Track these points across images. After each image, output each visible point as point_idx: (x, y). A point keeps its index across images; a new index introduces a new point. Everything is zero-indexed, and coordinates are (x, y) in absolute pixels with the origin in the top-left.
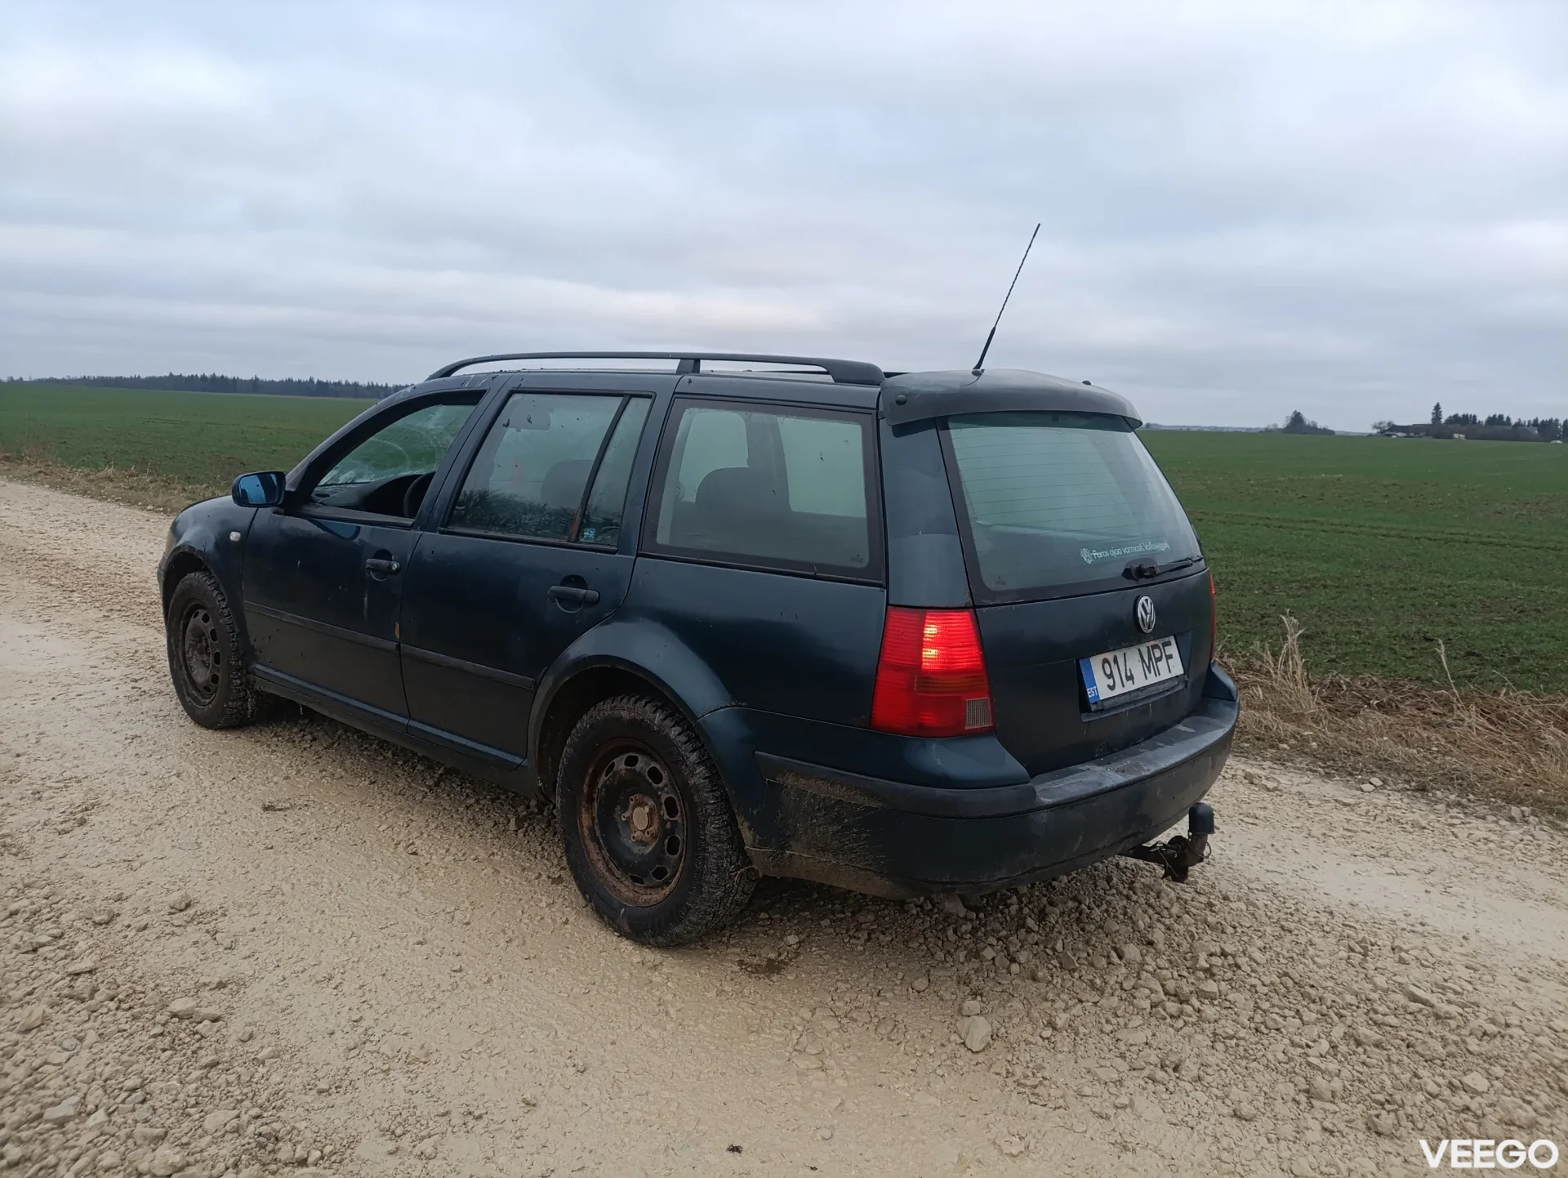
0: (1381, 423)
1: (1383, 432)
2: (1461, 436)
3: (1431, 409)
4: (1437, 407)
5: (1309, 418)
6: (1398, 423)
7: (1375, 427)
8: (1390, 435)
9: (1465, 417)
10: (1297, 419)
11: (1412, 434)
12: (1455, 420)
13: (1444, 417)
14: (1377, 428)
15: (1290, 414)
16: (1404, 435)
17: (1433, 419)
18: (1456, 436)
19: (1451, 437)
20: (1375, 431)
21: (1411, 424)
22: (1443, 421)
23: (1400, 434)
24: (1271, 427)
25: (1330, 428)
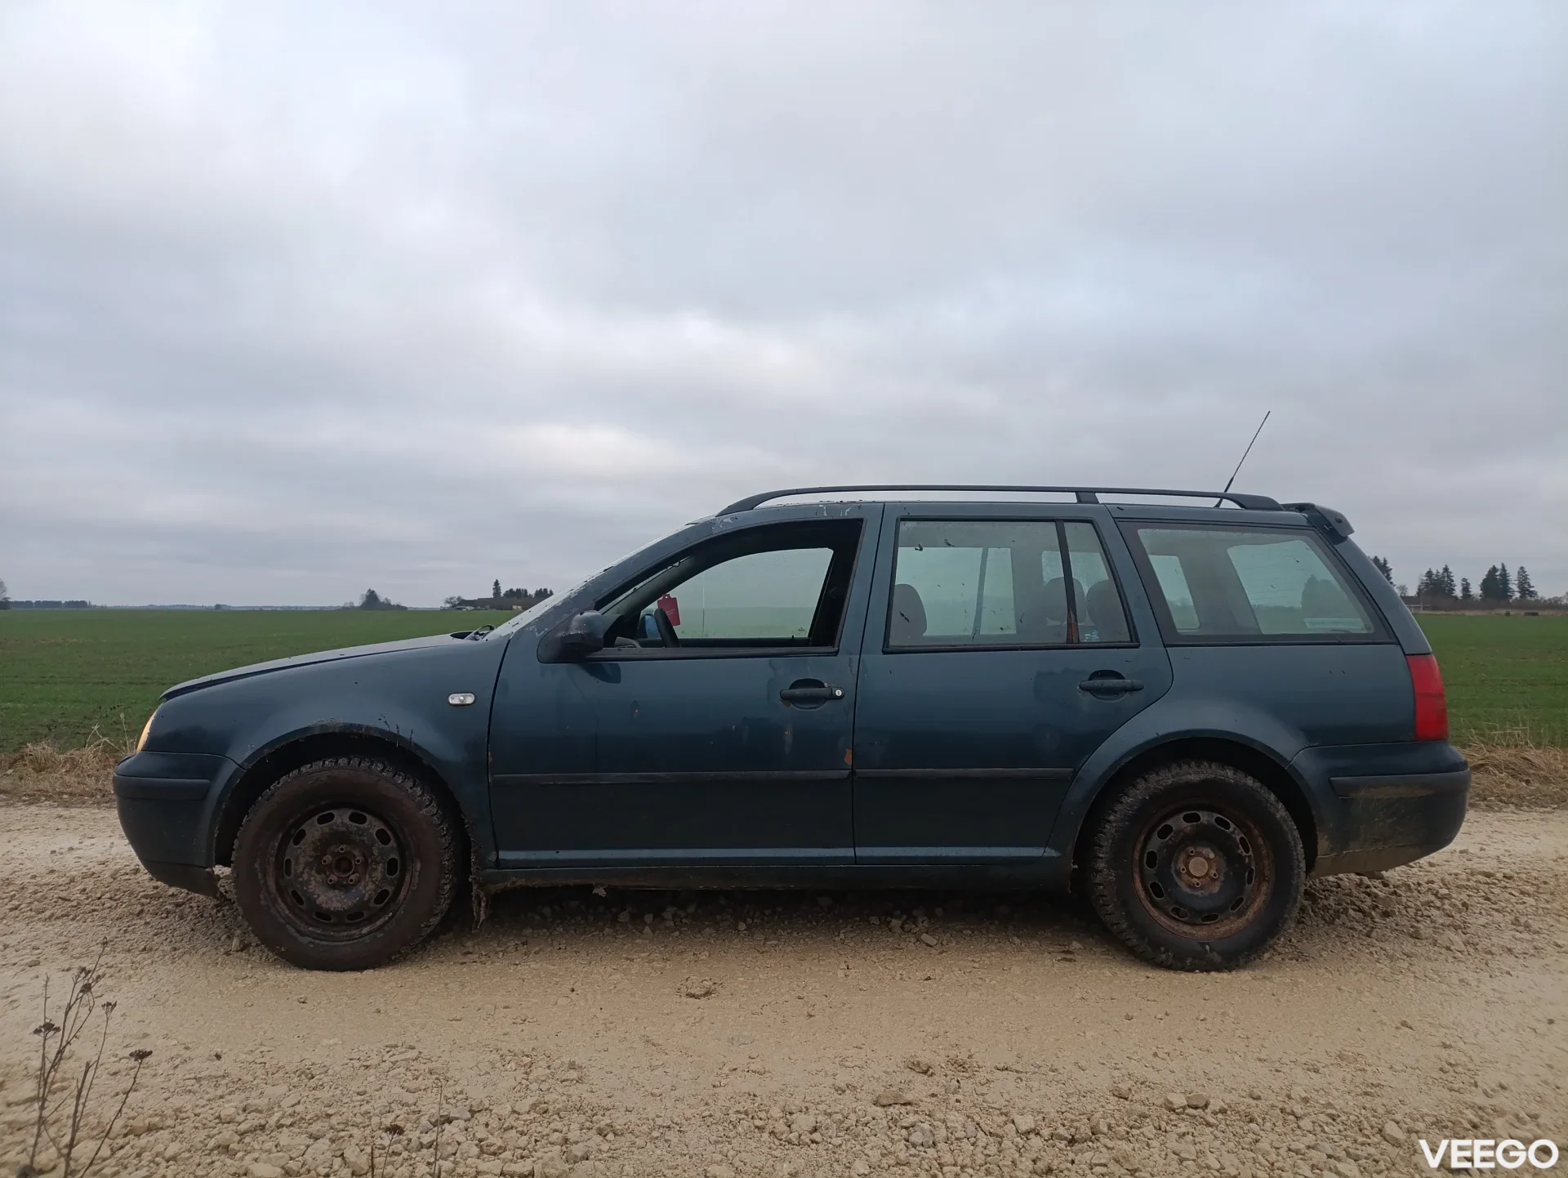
0: (451, 598)
1: (454, 606)
2: (519, 607)
3: (492, 586)
4: (497, 583)
5: (382, 596)
6: (467, 598)
7: (447, 602)
8: (460, 609)
9: (518, 590)
10: (372, 597)
11: (479, 608)
12: (511, 593)
13: (503, 592)
14: (449, 603)
15: (365, 592)
16: (472, 608)
17: (494, 594)
18: (514, 607)
19: (511, 609)
20: (448, 605)
21: (476, 599)
22: (502, 595)
23: (468, 608)
24: (348, 605)
25: (403, 604)
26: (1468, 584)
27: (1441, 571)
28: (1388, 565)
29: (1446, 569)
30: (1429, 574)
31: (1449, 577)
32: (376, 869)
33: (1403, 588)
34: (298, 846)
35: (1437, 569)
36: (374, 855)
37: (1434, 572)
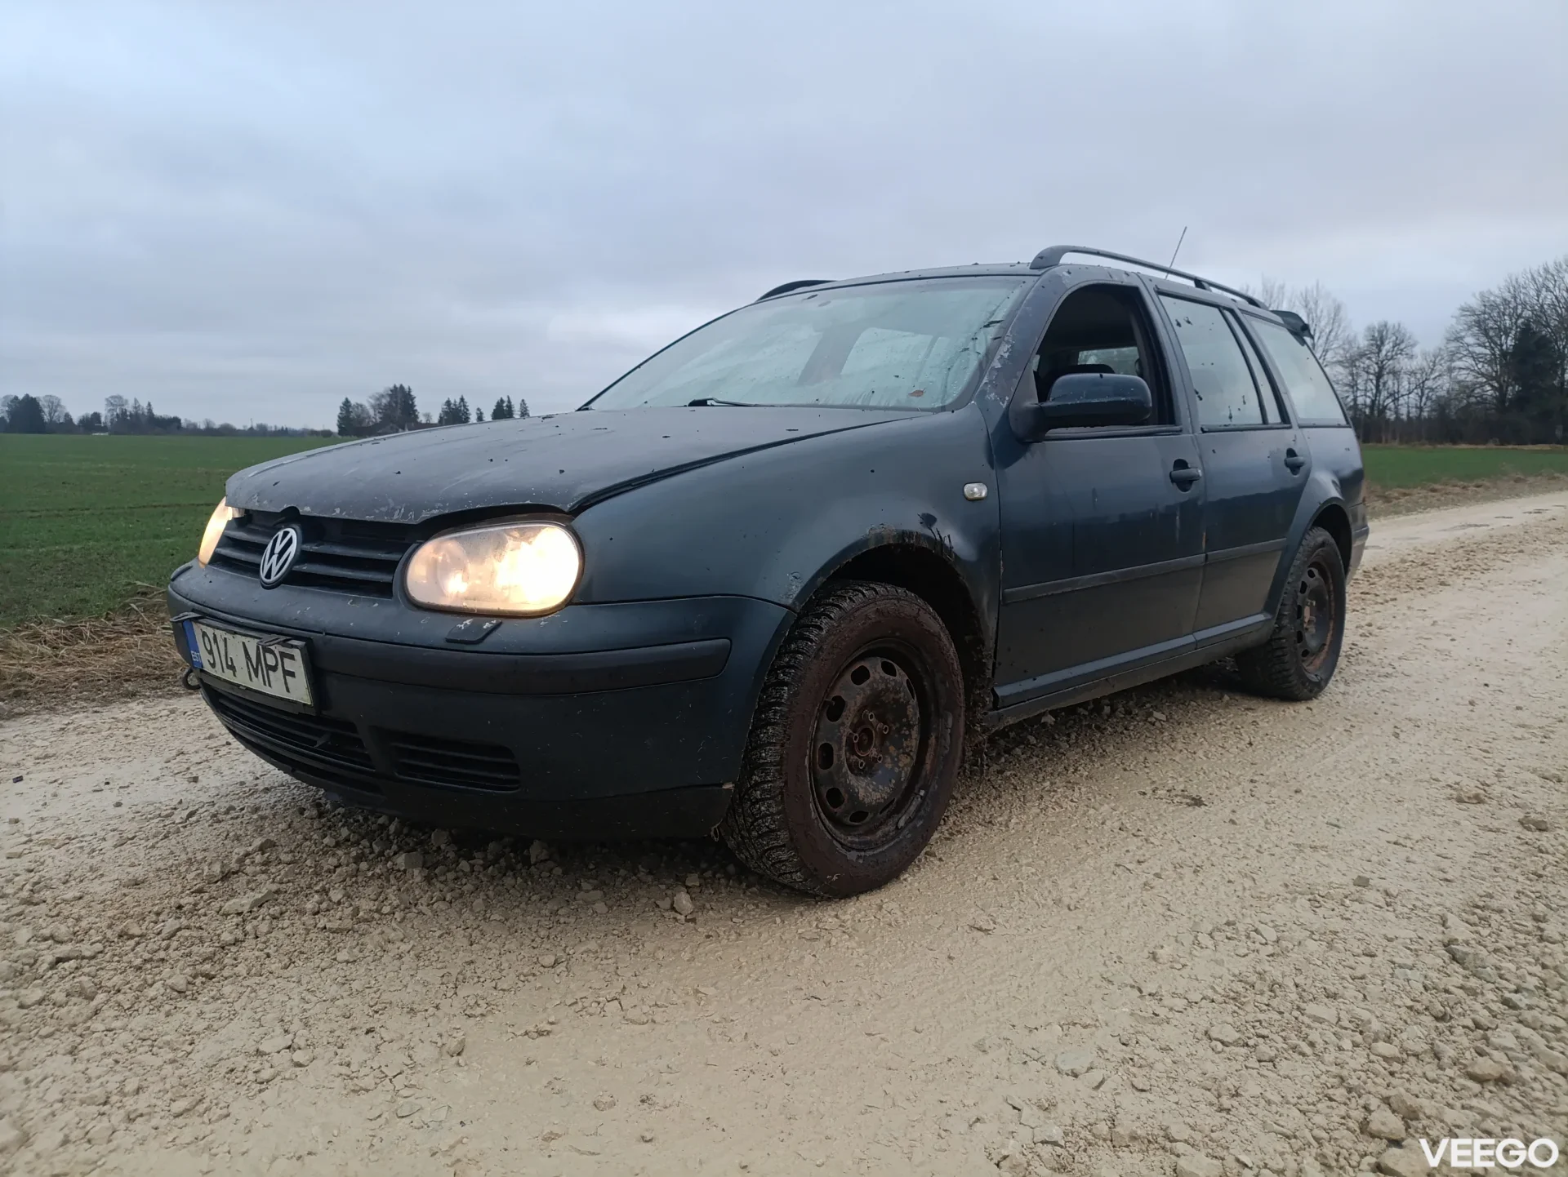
26: (481, 413)
27: (458, 401)
28: (412, 393)
29: (462, 400)
30: (448, 403)
31: (465, 406)
32: (910, 735)
33: (428, 416)
34: (840, 721)
35: (455, 399)
36: (907, 717)
37: (452, 401)
